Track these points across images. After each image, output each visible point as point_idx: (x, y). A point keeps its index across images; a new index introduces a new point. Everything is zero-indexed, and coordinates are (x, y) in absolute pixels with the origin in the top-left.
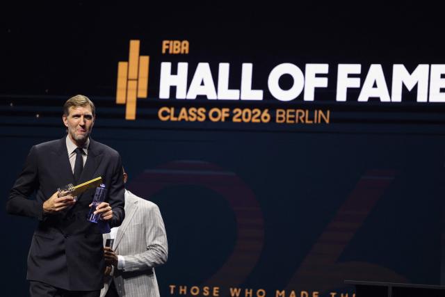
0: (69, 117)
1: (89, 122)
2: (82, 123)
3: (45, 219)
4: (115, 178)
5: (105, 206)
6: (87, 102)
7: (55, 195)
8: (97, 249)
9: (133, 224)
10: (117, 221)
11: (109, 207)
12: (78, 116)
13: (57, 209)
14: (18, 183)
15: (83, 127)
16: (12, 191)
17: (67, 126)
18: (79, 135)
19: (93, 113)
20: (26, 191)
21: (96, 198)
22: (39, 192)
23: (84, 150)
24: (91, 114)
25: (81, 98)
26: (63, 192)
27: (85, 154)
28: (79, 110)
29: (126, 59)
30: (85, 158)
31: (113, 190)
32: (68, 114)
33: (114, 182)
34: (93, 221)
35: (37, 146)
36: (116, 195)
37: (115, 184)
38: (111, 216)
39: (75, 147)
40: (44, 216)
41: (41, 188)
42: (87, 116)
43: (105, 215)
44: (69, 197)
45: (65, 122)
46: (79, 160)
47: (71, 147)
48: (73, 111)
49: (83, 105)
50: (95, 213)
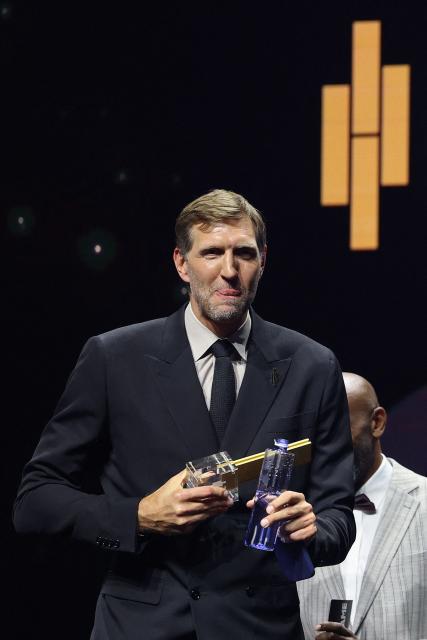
0: (191, 255)
1: (248, 268)
2: (230, 272)
3: (143, 547)
4: (328, 424)
5: (293, 502)
6: (242, 210)
7: (176, 482)
8: (285, 628)
9: (407, 553)
10: (332, 544)
11: (305, 505)
12: (217, 251)
13: (181, 521)
14: (49, 444)
15: (233, 281)
16: (31, 468)
17: (186, 279)
18: (222, 307)
19: (259, 241)
20: (74, 467)
21: (263, 479)
22: (111, 471)
23: (236, 345)
24: (253, 243)
25: (224, 199)
26: (201, 475)
27: (238, 358)
28: (219, 235)
29: (344, 76)
30: (240, 370)
31: (322, 459)
32: (188, 246)
33: (324, 435)
34: (261, 547)
35: (102, 337)
36: (328, 475)
37: (327, 441)
38: (311, 529)
39: (210, 339)
40: (139, 541)
41: (113, 456)
42: (241, 252)
43: (292, 526)
44: (218, 488)
45: (182, 270)
46: (224, 376)
47: (201, 339)
48: (202, 237)
49: (230, 219)
50: (265, 522)
